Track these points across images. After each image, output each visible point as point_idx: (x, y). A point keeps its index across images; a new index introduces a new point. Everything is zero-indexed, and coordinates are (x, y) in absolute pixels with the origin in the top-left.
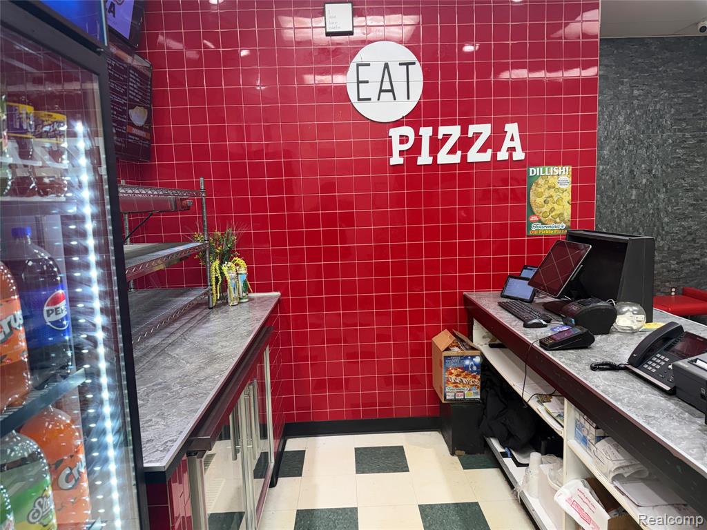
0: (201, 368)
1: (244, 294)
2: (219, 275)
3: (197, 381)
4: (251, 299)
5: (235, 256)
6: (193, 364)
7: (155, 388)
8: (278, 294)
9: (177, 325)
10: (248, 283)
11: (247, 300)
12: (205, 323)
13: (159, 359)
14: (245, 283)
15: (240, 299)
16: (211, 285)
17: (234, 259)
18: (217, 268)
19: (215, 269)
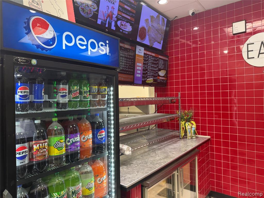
0: (161, 159)
1: (194, 135)
2: (184, 127)
3: (156, 163)
4: (197, 137)
5: (192, 120)
6: (160, 157)
7: (144, 162)
8: (209, 137)
9: (165, 142)
10: (196, 131)
11: (195, 138)
12: (174, 144)
13: (151, 153)
14: (194, 131)
15: (192, 137)
16: (181, 130)
17: (191, 121)
18: (184, 124)
19: (183, 124)
